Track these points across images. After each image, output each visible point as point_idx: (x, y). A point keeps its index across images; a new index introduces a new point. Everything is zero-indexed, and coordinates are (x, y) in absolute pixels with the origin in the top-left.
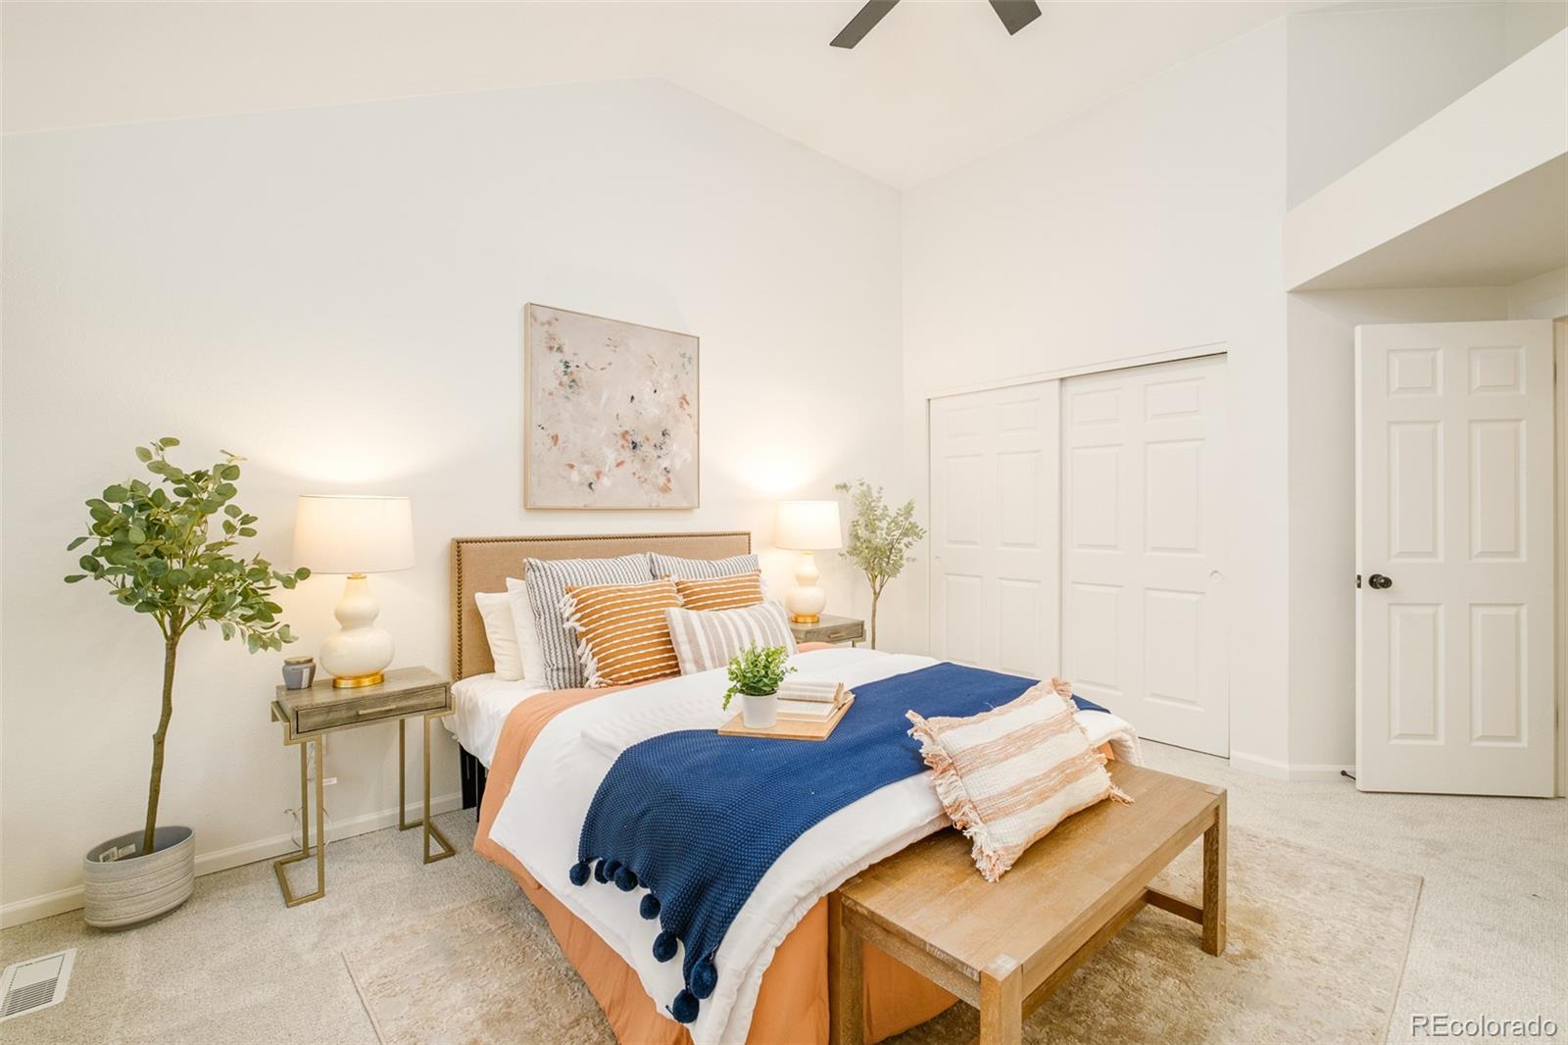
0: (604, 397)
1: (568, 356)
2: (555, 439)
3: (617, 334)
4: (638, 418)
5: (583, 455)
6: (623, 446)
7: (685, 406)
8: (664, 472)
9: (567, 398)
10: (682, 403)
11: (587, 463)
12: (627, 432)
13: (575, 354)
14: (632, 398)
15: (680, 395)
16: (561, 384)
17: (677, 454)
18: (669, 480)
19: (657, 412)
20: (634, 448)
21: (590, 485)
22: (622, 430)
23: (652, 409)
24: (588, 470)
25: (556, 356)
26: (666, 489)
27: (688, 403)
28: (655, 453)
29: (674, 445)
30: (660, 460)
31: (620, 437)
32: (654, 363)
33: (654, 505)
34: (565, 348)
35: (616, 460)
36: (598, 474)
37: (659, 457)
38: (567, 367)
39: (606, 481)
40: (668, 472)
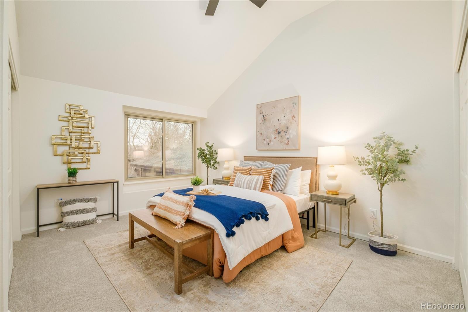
0: (271, 122)
1: (264, 114)
2: (261, 134)
3: (274, 104)
4: (280, 125)
5: (267, 137)
6: (276, 133)
7: (294, 118)
8: (287, 139)
9: (264, 124)
10: (293, 118)
11: (268, 139)
12: (277, 129)
13: (265, 113)
14: (279, 120)
15: (293, 116)
16: (262, 121)
17: (292, 133)
18: (289, 141)
19: (285, 122)
20: (279, 133)
21: (268, 144)
22: (276, 129)
23: (284, 122)
24: (268, 140)
25: (262, 114)
26: (288, 144)
27: (295, 117)
28: (285, 134)
29: (290, 131)
30: (286, 136)
31: (275, 131)
32: (284, 108)
33: (284, 149)
34: (263, 112)
35: (274, 137)
36: (270, 141)
37: (286, 135)
38: (264, 116)
39: (272, 143)
40: (288, 139)
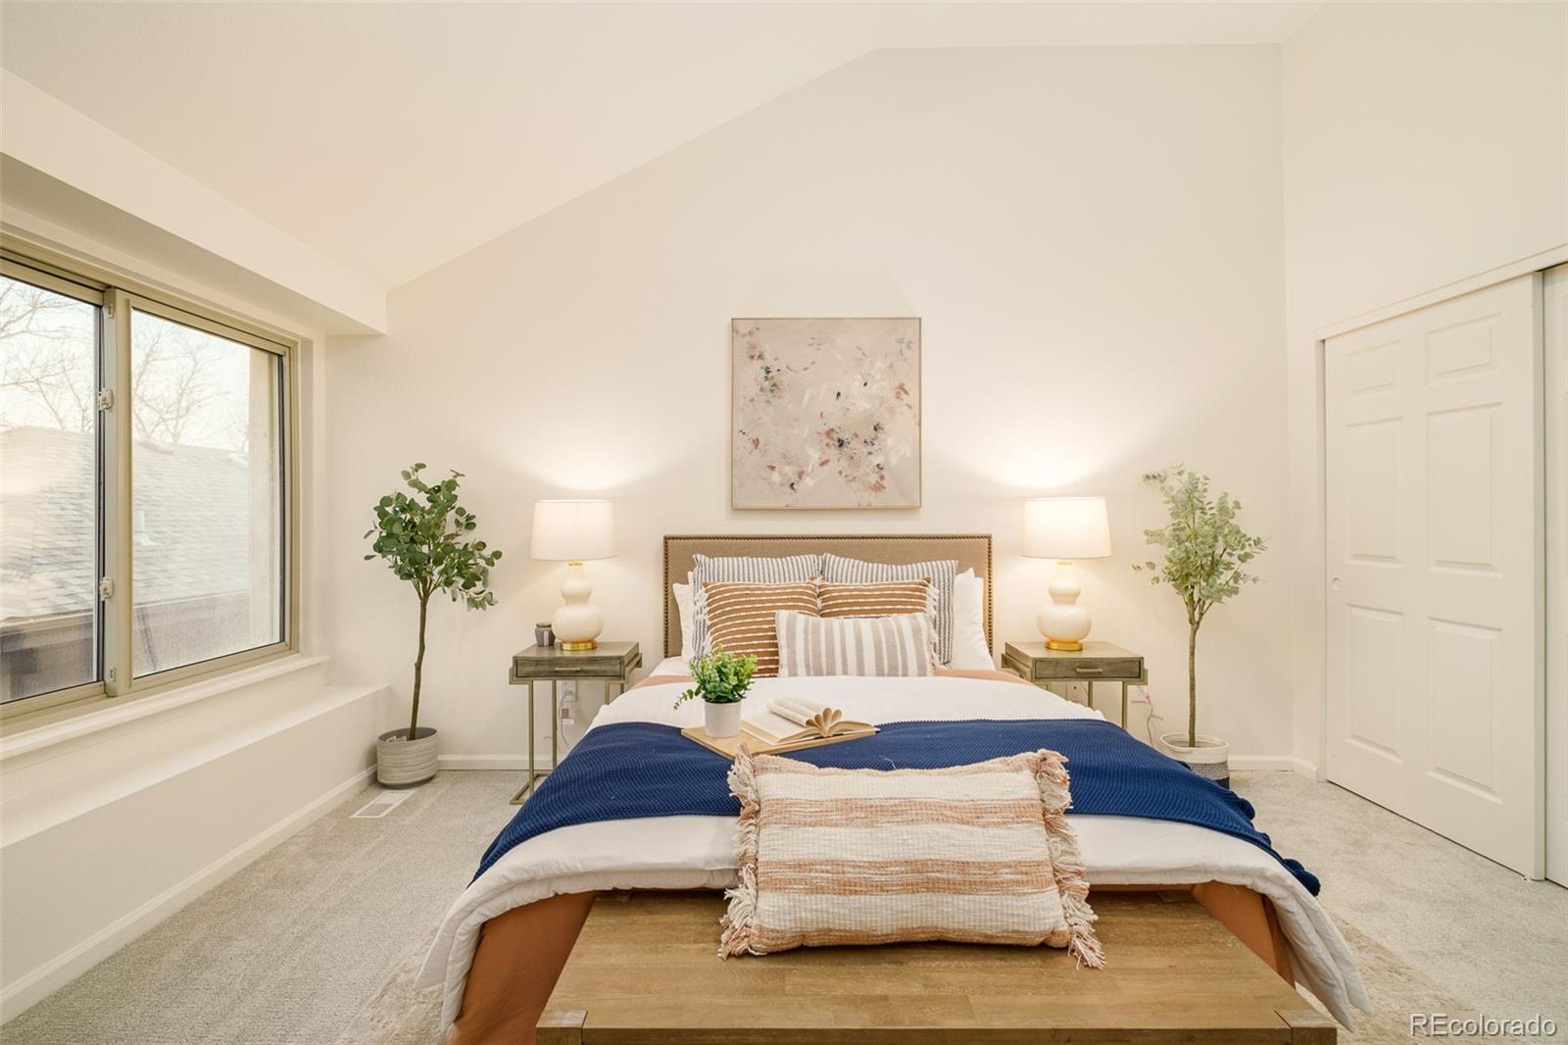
0: (806, 399)
1: (769, 361)
2: (756, 442)
3: (821, 331)
4: (844, 414)
5: (784, 456)
6: (827, 445)
7: (903, 396)
8: (877, 470)
9: (768, 402)
10: (898, 393)
11: (789, 464)
12: (832, 430)
13: (776, 359)
14: (839, 394)
15: (897, 385)
16: (762, 390)
17: (894, 448)
18: (882, 478)
19: (868, 406)
20: (840, 446)
21: (792, 485)
22: (826, 428)
23: (861, 403)
24: (790, 471)
25: (758, 364)
26: (878, 488)
27: (906, 393)
28: (865, 450)
29: (889, 440)
30: (871, 457)
31: (825, 435)
32: (864, 354)
33: (864, 504)
34: (767, 355)
35: (820, 459)
36: (800, 475)
37: (870, 453)
38: (768, 372)
39: (808, 481)
40: (882, 469)
